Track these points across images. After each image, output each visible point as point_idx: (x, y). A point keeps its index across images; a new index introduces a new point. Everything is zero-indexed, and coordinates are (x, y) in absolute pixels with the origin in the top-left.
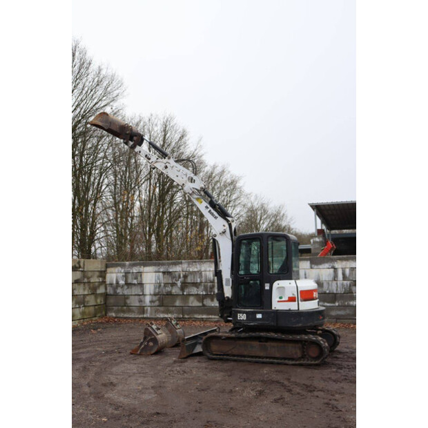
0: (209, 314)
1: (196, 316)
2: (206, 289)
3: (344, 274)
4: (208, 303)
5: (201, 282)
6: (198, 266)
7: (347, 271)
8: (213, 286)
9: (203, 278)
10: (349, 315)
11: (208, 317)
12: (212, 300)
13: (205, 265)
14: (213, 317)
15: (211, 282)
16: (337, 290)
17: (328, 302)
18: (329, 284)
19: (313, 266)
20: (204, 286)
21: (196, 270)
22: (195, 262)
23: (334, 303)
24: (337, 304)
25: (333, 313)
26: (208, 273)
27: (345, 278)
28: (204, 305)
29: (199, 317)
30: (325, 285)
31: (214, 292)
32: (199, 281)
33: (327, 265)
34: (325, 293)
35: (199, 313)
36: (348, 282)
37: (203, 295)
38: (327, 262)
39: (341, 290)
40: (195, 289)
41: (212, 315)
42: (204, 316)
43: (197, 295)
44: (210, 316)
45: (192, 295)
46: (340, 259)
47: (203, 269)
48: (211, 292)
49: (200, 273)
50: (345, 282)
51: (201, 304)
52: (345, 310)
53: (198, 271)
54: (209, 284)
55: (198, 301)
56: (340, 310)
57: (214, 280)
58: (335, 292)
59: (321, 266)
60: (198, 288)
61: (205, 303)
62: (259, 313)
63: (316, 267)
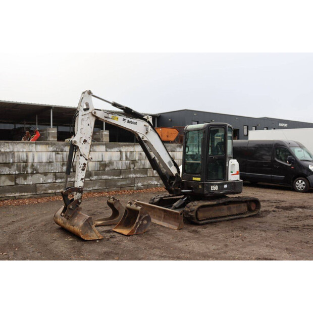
0: (21, 192)
1: (8, 195)
2: (18, 168)
3: (126, 156)
4: (21, 181)
5: (14, 163)
6: (11, 147)
7: (128, 154)
8: (26, 166)
9: (16, 159)
10: (128, 184)
11: (20, 195)
12: (25, 179)
13: (18, 146)
14: (26, 194)
15: (24, 162)
16: (122, 167)
17: (116, 176)
18: (117, 163)
19: (108, 149)
20: (17, 166)
21: (8, 150)
22: (8, 143)
23: (119, 176)
24: (121, 177)
25: (119, 184)
26: (21, 154)
27: (127, 159)
28: (16, 184)
29: (11, 196)
30: (115, 164)
31: (27, 171)
32: (11, 161)
33: (116, 149)
34: (115, 170)
35: (11, 192)
36: (129, 161)
37: (16, 174)
38: (117, 147)
39: (124, 167)
40: (7, 169)
41: (25, 192)
42: (17, 194)
43: (10, 174)
44: (23, 194)
45: (4, 175)
46: (124, 145)
47: (16, 150)
48: (24, 171)
49: (13, 153)
50: (127, 161)
51: (13, 184)
52: (126, 181)
53: (11, 152)
54: (22, 164)
55: (11, 180)
56: (123, 181)
57: (27, 160)
58: (121, 168)
59: (112, 150)
60: (10, 168)
61: (17, 181)
62: (225, 184)
63: (109, 150)
